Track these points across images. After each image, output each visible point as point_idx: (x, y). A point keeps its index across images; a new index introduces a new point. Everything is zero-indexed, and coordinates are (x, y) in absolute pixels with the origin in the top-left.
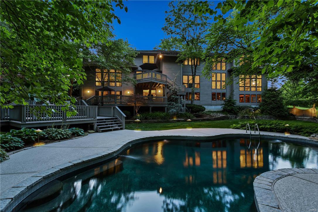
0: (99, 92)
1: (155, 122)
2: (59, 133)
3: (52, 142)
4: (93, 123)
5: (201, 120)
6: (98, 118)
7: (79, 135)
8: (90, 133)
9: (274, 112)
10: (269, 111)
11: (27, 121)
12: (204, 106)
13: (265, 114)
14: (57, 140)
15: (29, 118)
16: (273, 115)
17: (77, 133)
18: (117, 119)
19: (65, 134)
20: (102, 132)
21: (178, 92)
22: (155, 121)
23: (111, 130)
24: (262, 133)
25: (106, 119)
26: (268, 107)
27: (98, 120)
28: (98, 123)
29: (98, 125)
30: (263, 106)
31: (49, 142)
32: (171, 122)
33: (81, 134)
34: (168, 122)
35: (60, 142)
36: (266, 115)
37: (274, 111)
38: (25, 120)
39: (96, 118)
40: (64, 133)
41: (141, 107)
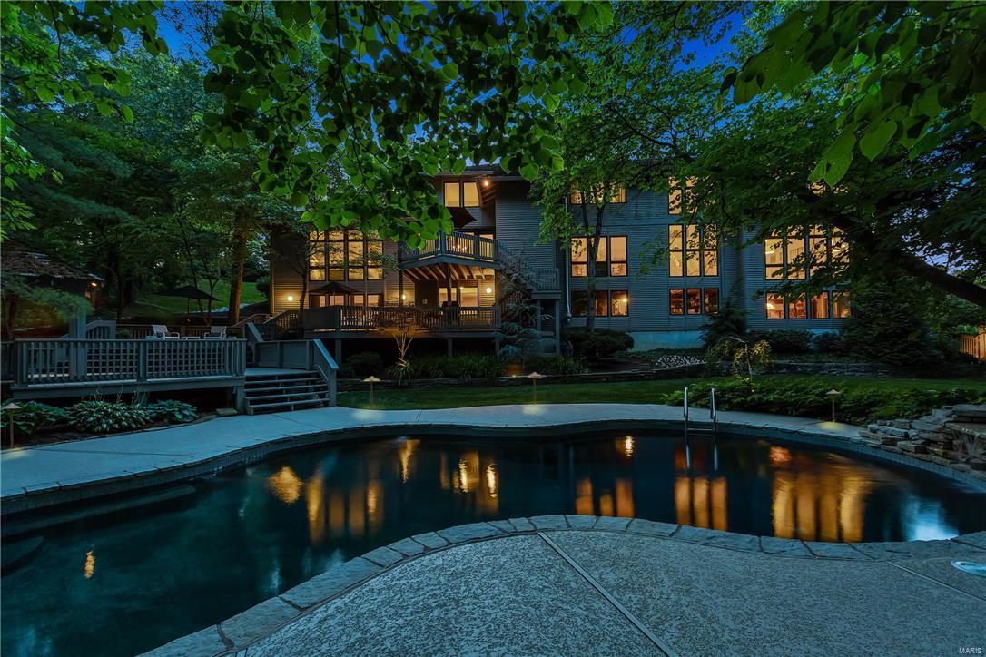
0: (321, 297)
1: (452, 385)
2: (107, 415)
3: (83, 438)
4: (233, 387)
5: (608, 379)
6: (248, 373)
7: (174, 422)
8: (219, 416)
9: (888, 351)
10: (869, 345)
11: (29, 381)
12: (631, 335)
13: (854, 357)
14: (98, 433)
15: (36, 376)
16: (884, 362)
17: (171, 414)
18: (318, 375)
19: (126, 417)
20: (255, 414)
21: (535, 290)
22: (452, 380)
23: (287, 409)
24: (725, 417)
25: (281, 377)
26: (867, 334)
27: (248, 378)
28: (247, 386)
29: (248, 394)
30: (850, 331)
31: (75, 438)
32: (502, 385)
33: (180, 417)
34: (495, 384)
35: (105, 437)
36: (857, 359)
37: (886, 348)
38: (24, 380)
39: (242, 373)
40: (122, 415)
41: (416, 340)
